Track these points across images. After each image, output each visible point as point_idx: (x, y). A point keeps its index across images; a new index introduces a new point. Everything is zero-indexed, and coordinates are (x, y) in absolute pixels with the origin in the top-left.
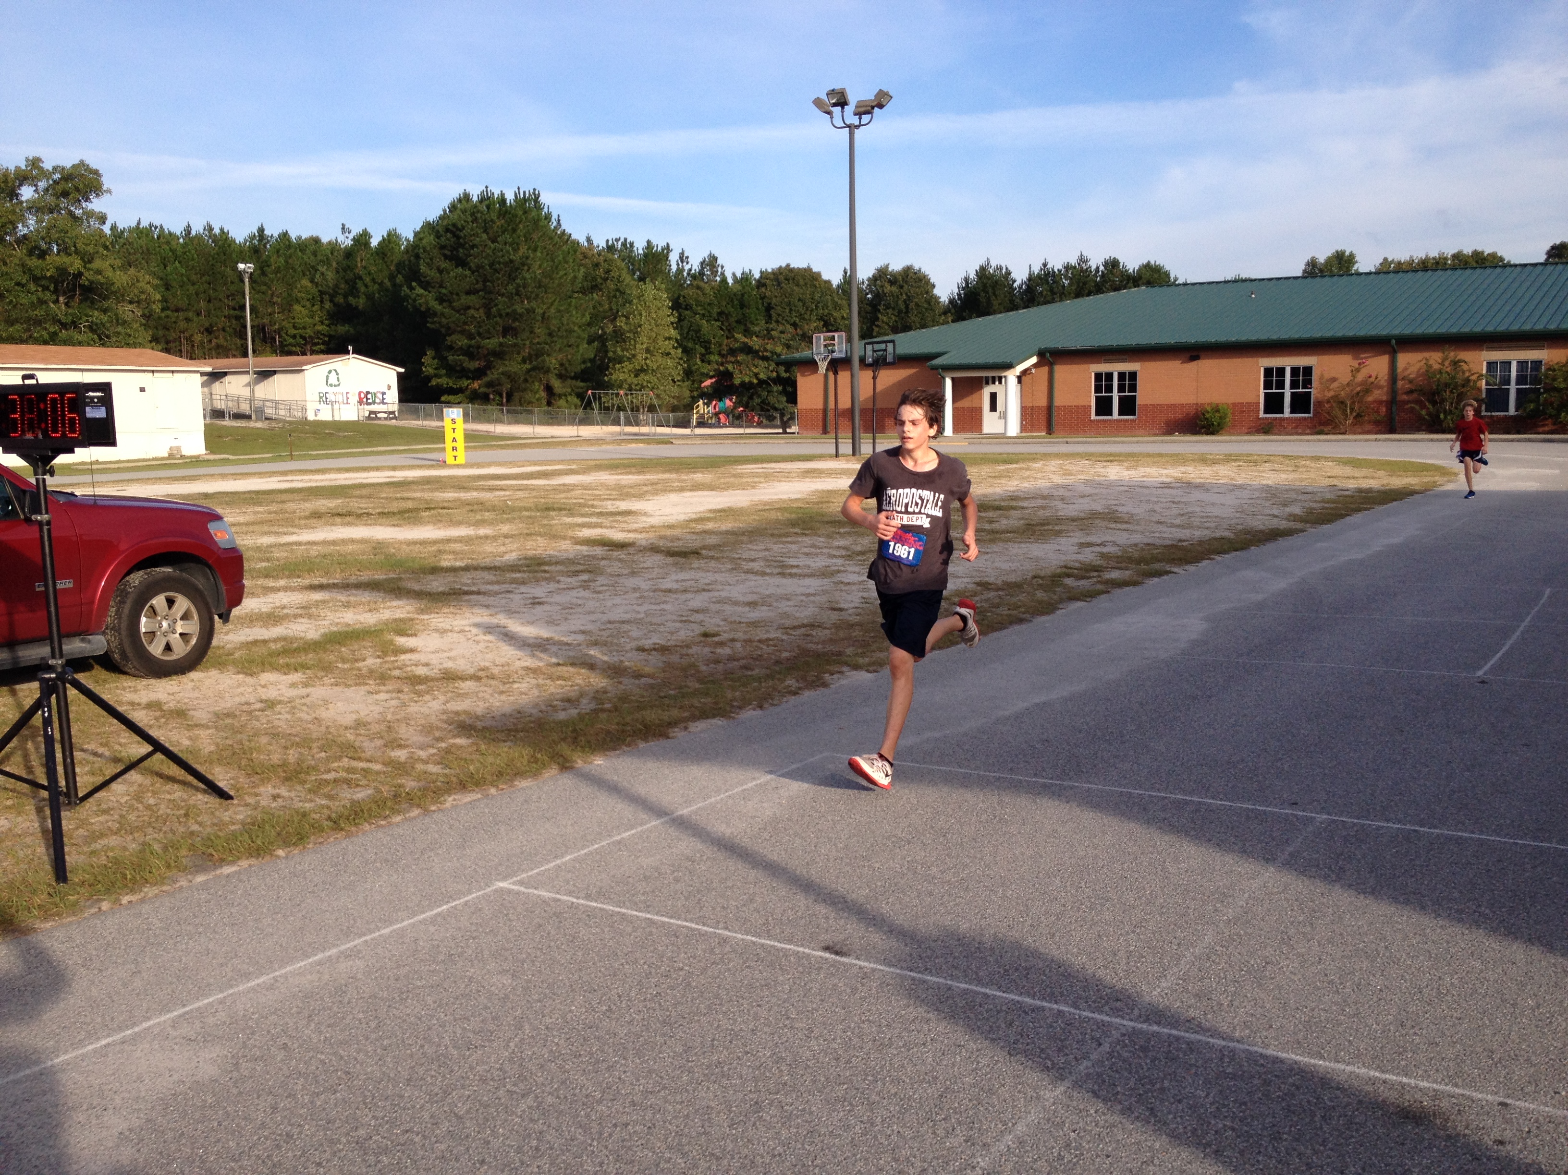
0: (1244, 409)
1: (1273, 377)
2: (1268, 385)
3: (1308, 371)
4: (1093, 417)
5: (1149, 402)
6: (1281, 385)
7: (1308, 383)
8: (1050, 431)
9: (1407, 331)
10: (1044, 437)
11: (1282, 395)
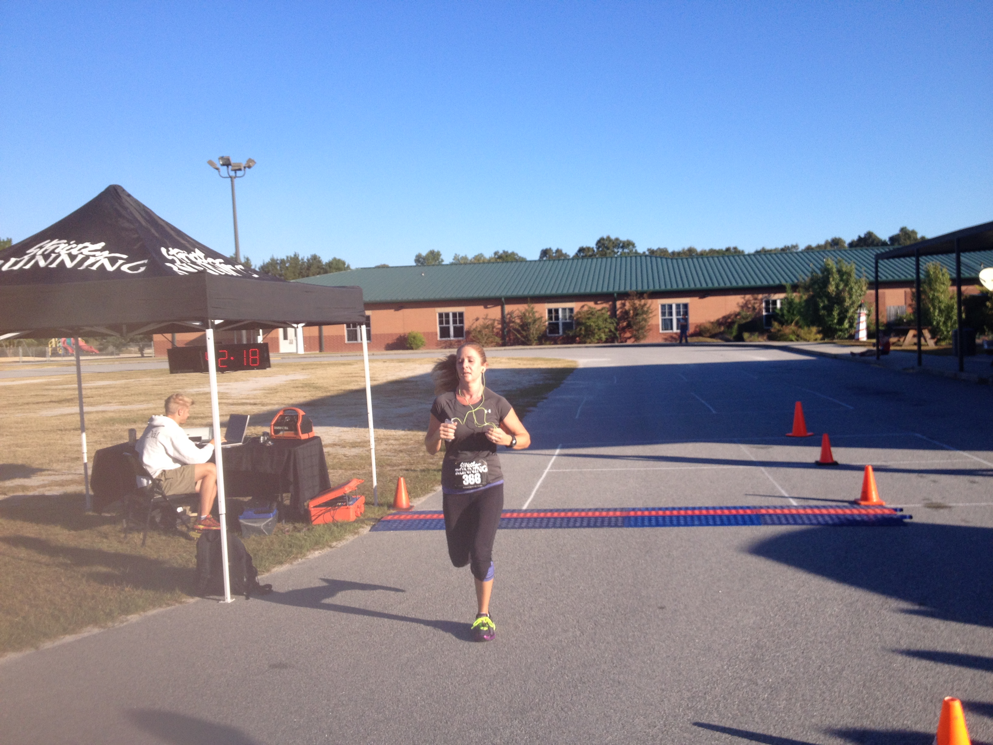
0: (430, 335)
1: (444, 318)
2: (441, 322)
3: (461, 315)
4: (346, 341)
5: (378, 333)
6: (448, 322)
7: (462, 321)
8: (321, 350)
9: (509, 294)
10: (317, 354)
11: (448, 328)
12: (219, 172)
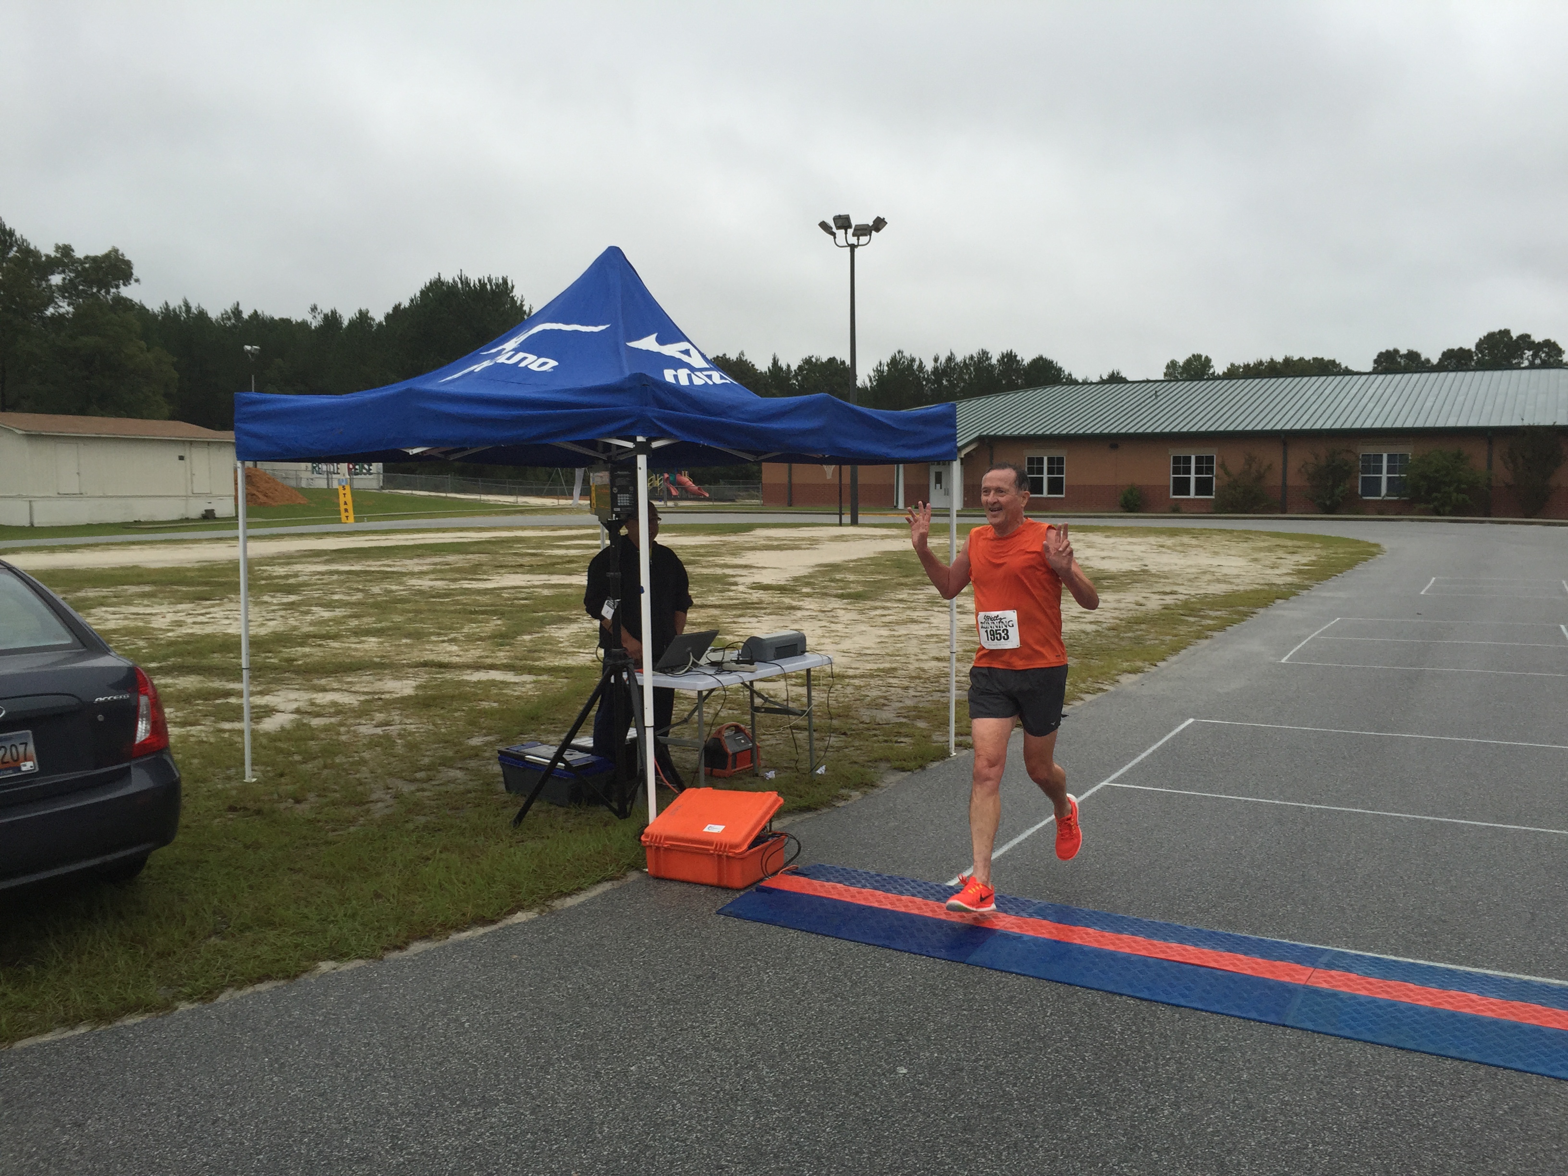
0: (1157, 491)
1: (1181, 464)
2: (1176, 471)
3: (1210, 459)
5: (1074, 482)
6: (1187, 471)
7: (1210, 470)
9: (1297, 428)
11: (1188, 479)
12: (835, 238)
